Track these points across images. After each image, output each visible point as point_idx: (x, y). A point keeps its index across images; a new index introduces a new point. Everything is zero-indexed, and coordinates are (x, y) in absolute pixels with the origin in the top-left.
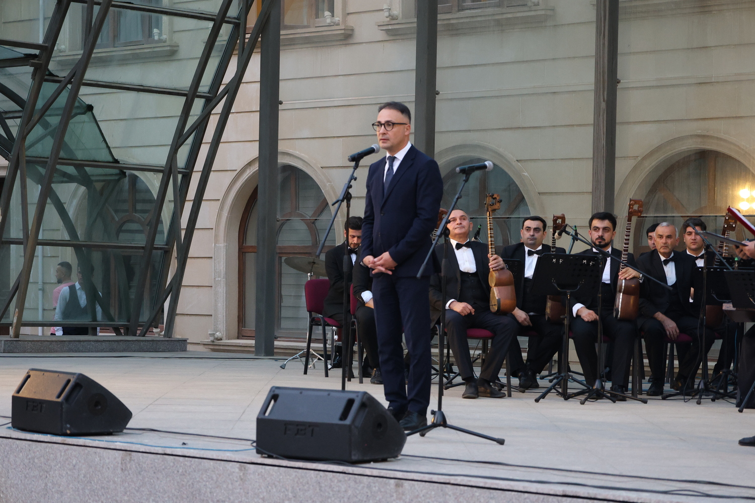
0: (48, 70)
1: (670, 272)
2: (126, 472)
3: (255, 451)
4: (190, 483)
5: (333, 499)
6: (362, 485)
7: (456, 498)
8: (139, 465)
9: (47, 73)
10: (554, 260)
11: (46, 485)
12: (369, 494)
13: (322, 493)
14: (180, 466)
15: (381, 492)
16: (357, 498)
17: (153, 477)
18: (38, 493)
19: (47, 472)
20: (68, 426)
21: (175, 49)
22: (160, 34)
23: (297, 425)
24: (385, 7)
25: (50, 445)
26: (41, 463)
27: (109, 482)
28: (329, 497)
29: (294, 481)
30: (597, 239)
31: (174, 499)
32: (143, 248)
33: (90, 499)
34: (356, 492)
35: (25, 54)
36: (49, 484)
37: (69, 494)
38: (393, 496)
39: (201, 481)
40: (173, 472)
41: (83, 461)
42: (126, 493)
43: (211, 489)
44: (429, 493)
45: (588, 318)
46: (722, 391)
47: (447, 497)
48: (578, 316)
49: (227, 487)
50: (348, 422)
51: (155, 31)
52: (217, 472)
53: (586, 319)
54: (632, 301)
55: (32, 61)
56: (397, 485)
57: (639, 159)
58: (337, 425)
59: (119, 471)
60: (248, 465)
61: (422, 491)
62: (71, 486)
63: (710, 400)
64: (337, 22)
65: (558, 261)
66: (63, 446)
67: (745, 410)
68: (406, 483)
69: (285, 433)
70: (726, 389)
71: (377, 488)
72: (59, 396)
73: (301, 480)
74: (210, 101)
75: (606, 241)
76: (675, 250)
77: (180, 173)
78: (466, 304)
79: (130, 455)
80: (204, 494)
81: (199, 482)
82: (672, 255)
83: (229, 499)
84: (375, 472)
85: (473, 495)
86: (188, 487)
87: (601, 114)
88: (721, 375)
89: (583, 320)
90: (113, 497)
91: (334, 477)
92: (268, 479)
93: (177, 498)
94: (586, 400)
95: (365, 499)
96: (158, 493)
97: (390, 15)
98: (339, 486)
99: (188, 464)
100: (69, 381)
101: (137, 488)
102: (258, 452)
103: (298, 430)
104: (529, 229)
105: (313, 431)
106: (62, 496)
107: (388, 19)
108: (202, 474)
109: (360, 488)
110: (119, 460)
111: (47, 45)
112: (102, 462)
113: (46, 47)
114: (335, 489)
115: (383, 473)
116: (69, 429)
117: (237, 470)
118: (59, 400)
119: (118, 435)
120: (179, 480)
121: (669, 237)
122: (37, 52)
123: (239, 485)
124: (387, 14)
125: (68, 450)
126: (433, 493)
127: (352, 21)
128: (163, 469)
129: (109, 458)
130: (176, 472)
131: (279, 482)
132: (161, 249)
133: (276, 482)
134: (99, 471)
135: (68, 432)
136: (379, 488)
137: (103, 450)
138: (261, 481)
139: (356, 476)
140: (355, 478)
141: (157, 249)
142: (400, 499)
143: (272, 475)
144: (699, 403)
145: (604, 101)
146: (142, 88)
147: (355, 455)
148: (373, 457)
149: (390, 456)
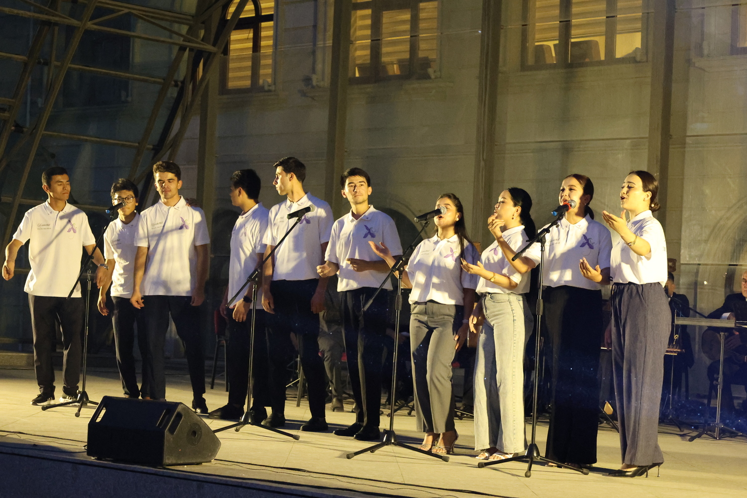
3: (85, 453)
6: (170, 486)
9: (14, 124)
13: (137, 492)
44: (225, 494)
56: (199, 487)
60: (79, 465)
61: (218, 493)
68: (206, 485)
87: (481, 171)
102: (89, 454)
109: (168, 489)
114: (148, 489)
115: (188, 476)
117: (70, 470)
123: (72, 483)
126: (228, 494)
147: (168, 459)
148: (187, 461)
149: (203, 461)
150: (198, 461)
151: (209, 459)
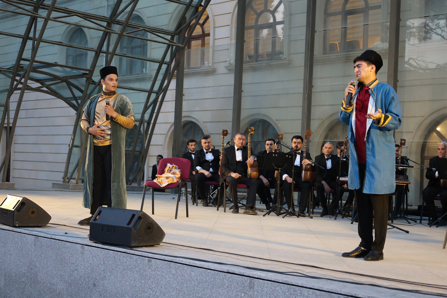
0: (92, 79)
1: (329, 164)
2: (36, 246)
3: (89, 239)
4: (61, 254)
5: (120, 266)
6: (133, 260)
7: (175, 270)
8: (41, 243)
9: (91, 80)
10: (274, 155)
11: (5, 251)
12: (136, 265)
13: (115, 262)
14: (57, 245)
15: (141, 264)
16: (131, 266)
17: (46, 250)
18: (2, 254)
19: (6, 244)
20: (17, 222)
21: (151, 76)
22: (146, 71)
23: (108, 227)
24: (228, 60)
25: (7, 231)
26: (4, 240)
27: (29, 251)
28: (119, 265)
29: (104, 256)
30: (295, 147)
31: (54, 261)
32: (131, 151)
33: (21, 258)
34: (130, 263)
35: (83, 73)
36: (7, 250)
37: (14, 256)
38: (147, 267)
39: (65, 253)
40: (54, 248)
41: (19, 240)
42: (35, 257)
43: (69, 257)
44: (163, 266)
45: (290, 181)
46: (347, 214)
47: (172, 269)
48: (286, 180)
49: (76, 257)
50: (130, 226)
51: (144, 70)
52: (72, 249)
53: (289, 182)
54: (308, 174)
55: (85, 76)
56: (149, 261)
57: (323, 120)
58: (125, 227)
59: (33, 246)
60: (85, 246)
61: (160, 265)
62: (15, 252)
63: (341, 218)
64: (210, 66)
65: (275, 155)
66: (12, 232)
67: (354, 223)
68: (153, 260)
69: (102, 231)
70: (349, 213)
71: (140, 262)
72: (13, 209)
73: (107, 255)
74: (158, 94)
75: (299, 148)
76: (332, 154)
77: (146, 122)
78: (237, 173)
79: (38, 238)
80: (67, 259)
81: (64, 253)
82: (331, 156)
83: (77, 263)
84: (139, 253)
85: (184, 269)
86: (60, 256)
87: (306, 99)
88: (347, 207)
89: (288, 182)
90: (30, 258)
91: (121, 254)
92: (93, 254)
93: (55, 261)
94: (285, 216)
95: (134, 267)
96: (48, 258)
97: (229, 63)
98: (123, 260)
99: (60, 244)
100: (19, 201)
101: (40, 255)
102: (90, 240)
103: (108, 229)
104: (268, 144)
105: (114, 229)
106: (11, 256)
107: (229, 65)
108: (66, 249)
109: (132, 261)
110: (33, 240)
111: (91, 69)
112: (27, 241)
113: (91, 70)
114: (121, 261)
115: (143, 254)
116: (18, 224)
117: (80, 248)
118: (13, 210)
119: (43, 227)
120: (57, 252)
121: (329, 148)
122: (88, 72)
123: (81, 256)
124: (228, 62)
125: (14, 234)
126: (165, 266)
127: (216, 66)
128: (50, 246)
129: (29, 239)
130: (55, 248)
131: (97, 255)
132: (138, 151)
133: (96, 256)
134: (25, 245)
135: (17, 225)
136: (141, 262)
137: (27, 235)
138: (90, 254)
139: (131, 255)
140: (130, 256)
141: (137, 151)
142: (150, 268)
143: (95, 252)
144: (335, 219)
145: (307, 94)
146: (130, 88)
147: (133, 243)
148: (145, 245)
149: (155, 244)
150: (152, 244)
151: (158, 243)
